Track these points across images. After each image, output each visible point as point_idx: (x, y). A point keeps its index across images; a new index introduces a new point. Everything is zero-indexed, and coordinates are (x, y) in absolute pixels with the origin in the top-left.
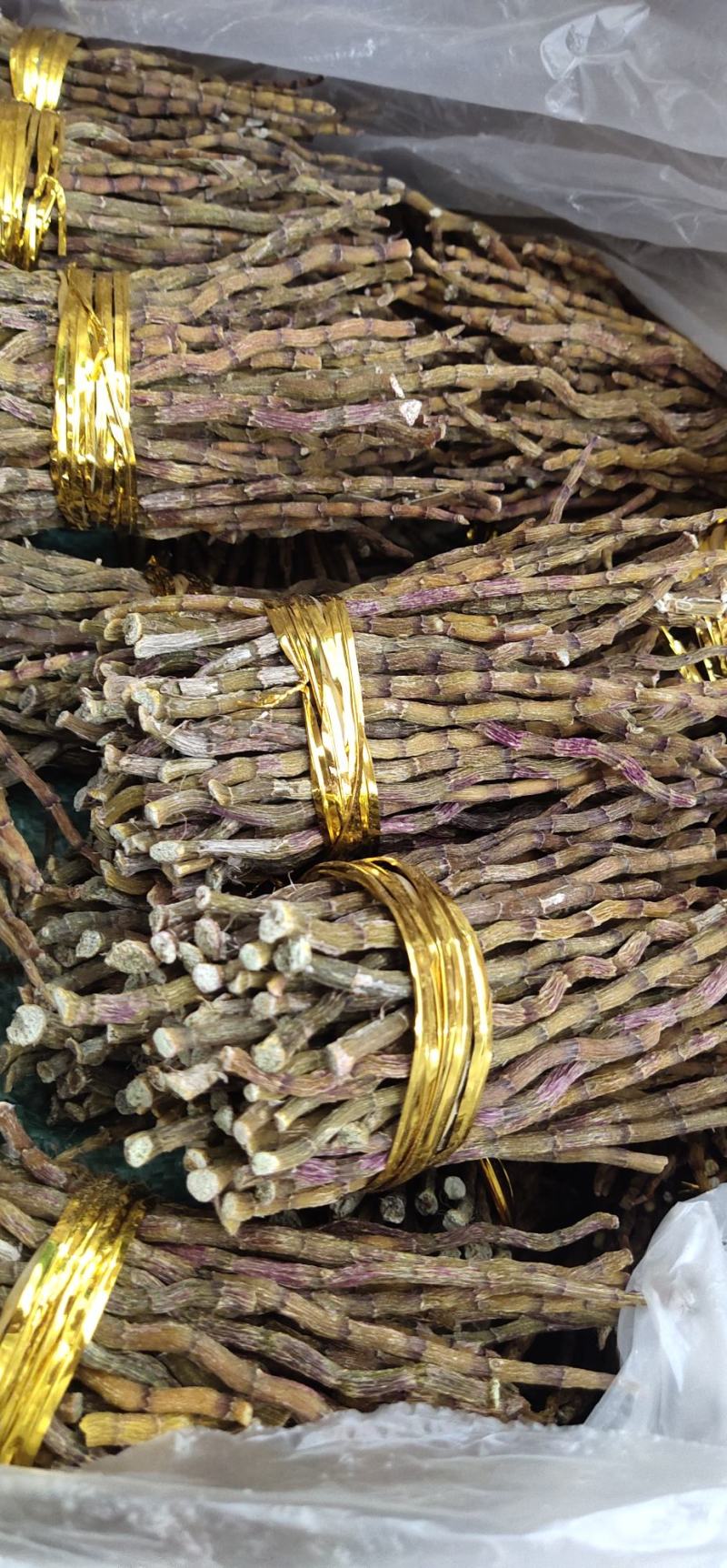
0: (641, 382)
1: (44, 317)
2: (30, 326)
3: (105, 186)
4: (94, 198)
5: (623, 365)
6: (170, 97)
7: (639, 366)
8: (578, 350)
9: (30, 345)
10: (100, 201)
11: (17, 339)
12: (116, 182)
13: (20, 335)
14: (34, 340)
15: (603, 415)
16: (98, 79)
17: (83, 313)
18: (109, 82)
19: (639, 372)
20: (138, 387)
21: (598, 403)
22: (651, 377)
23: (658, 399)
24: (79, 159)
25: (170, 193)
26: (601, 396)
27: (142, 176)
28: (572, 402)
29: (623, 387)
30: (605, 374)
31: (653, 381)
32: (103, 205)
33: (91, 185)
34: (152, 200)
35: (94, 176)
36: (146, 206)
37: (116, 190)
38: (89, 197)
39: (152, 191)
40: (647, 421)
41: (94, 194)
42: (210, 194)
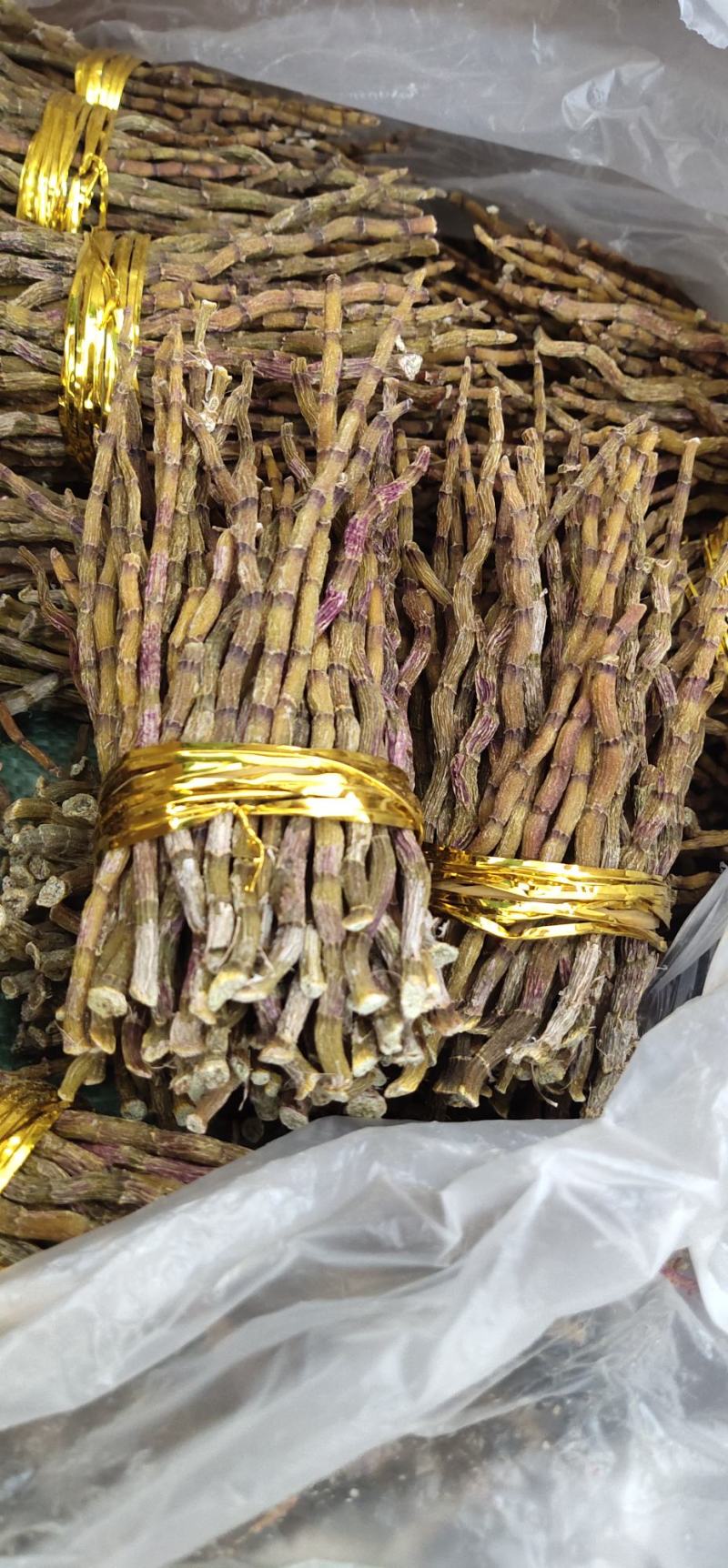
0: (689, 370)
1: (62, 269)
2: (48, 277)
3: (148, 169)
4: (136, 179)
5: (672, 350)
6: (223, 107)
7: (688, 352)
8: (627, 330)
9: (45, 294)
10: (143, 183)
11: (32, 288)
12: (159, 166)
13: (37, 284)
14: (50, 289)
15: (648, 399)
16: (157, 90)
17: (99, 266)
18: (167, 93)
19: (687, 358)
20: (149, 338)
21: (643, 386)
22: (700, 365)
23: (706, 388)
24: (126, 145)
25: (211, 180)
26: (648, 380)
27: (185, 162)
28: (617, 382)
29: (670, 374)
30: (651, 359)
31: (702, 370)
32: (145, 186)
33: (134, 168)
34: (193, 184)
35: (138, 160)
36: (187, 190)
37: (159, 174)
38: (132, 178)
39: (194, 177)
40: (692, 407)
41: (137, 176)
42: (251, 182)
